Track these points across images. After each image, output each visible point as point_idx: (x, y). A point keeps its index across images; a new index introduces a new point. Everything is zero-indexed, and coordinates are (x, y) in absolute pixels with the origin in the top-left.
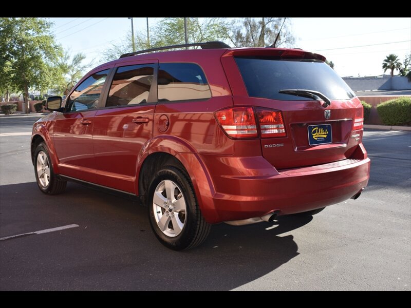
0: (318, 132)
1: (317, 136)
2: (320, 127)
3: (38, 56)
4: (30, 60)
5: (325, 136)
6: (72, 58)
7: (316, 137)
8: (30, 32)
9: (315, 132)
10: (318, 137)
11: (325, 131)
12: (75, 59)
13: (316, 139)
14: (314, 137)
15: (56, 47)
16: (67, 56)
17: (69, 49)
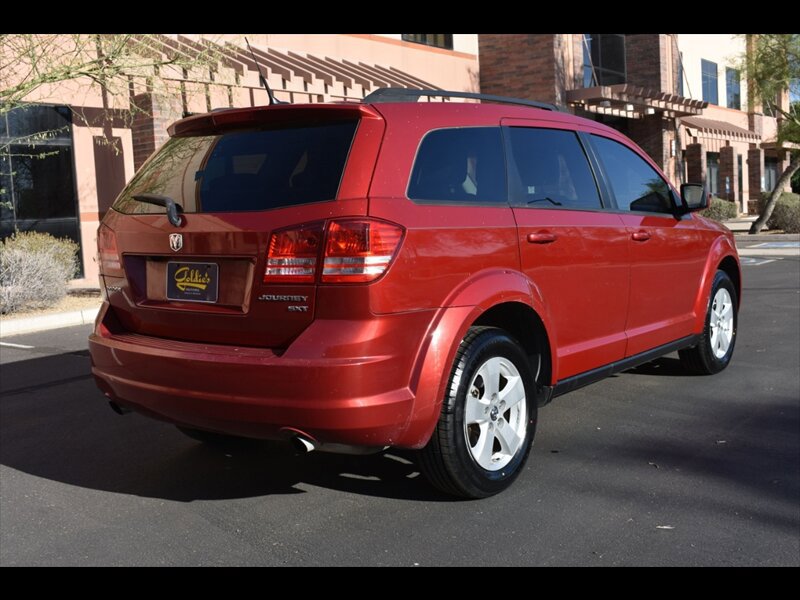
0: (189, 276)
1: (185, 284)
2: (192, 267)
5: (203, 287)
7: (183, 286)
9: (181, 275)
10: (187, 287)
11: (203, 276)
13: (183, 289)
14: (178, 285)
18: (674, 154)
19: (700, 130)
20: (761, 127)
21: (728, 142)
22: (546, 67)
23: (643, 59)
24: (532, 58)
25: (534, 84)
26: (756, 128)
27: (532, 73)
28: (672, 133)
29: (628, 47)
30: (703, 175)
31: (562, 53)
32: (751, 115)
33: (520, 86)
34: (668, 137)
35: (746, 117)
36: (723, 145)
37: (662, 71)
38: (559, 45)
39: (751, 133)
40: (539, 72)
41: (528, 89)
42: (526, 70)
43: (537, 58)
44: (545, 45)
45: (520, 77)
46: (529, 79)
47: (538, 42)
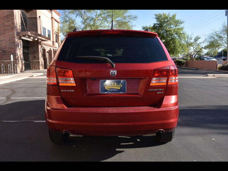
3: (174, 38)
4: (170, 40)
5: (119, 88)
6: (193, 39)
8: (172, 26)
10: (110, 88)
12: (195, 39)
13: (109, 89)
15: (183, 33)
16: (191, 38)
17: (192, 34)
18: (41, 51)
19: (45, 45)
20: (55, 45)
21: (50, 49)
22: (12, 25)
23: (33, 25)
24: (7, 22)
25: (8, 29)
26: (54, 45)
27: (7, 26)
28: (40, 45)
29: (28, 21)
30: (46, 57)
31: (16, 21)
32: (53, 42)
33: (3, 29)
34: (40, 46)
35: (52, 42)
36: (49, 49)
37: (38, 29)
38: (15, 19)
39: (53, 46)
40: (9, 26)
41: (6, 31)
42: (5, 25)
43: (9, 22)
44: (11, 18)
45: (3, 27)
46: (7, 28)
47: (9, 17)
